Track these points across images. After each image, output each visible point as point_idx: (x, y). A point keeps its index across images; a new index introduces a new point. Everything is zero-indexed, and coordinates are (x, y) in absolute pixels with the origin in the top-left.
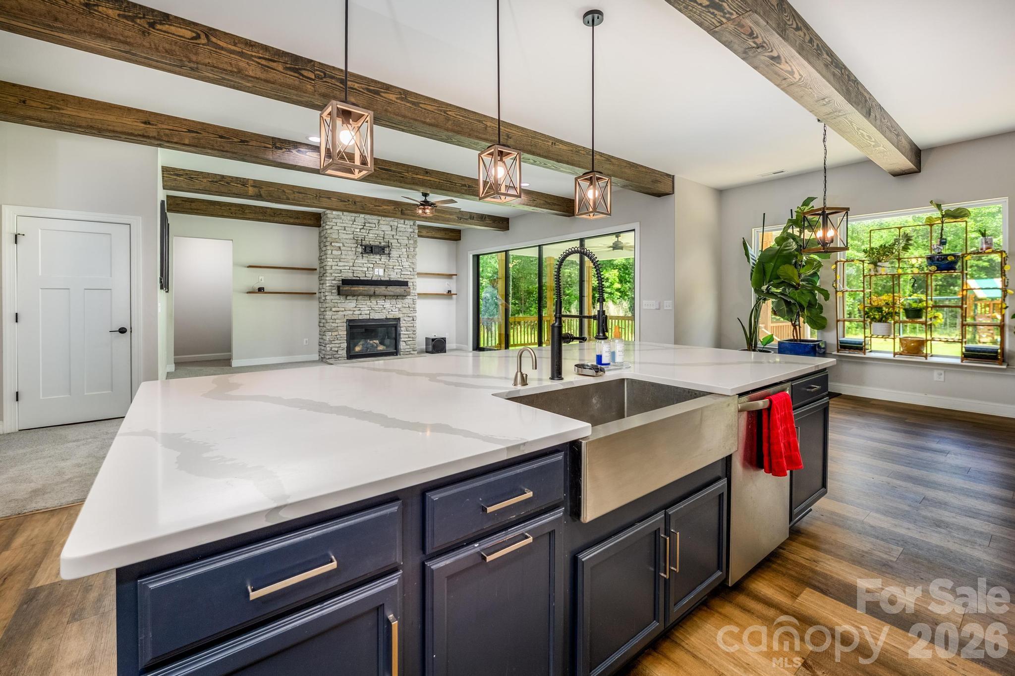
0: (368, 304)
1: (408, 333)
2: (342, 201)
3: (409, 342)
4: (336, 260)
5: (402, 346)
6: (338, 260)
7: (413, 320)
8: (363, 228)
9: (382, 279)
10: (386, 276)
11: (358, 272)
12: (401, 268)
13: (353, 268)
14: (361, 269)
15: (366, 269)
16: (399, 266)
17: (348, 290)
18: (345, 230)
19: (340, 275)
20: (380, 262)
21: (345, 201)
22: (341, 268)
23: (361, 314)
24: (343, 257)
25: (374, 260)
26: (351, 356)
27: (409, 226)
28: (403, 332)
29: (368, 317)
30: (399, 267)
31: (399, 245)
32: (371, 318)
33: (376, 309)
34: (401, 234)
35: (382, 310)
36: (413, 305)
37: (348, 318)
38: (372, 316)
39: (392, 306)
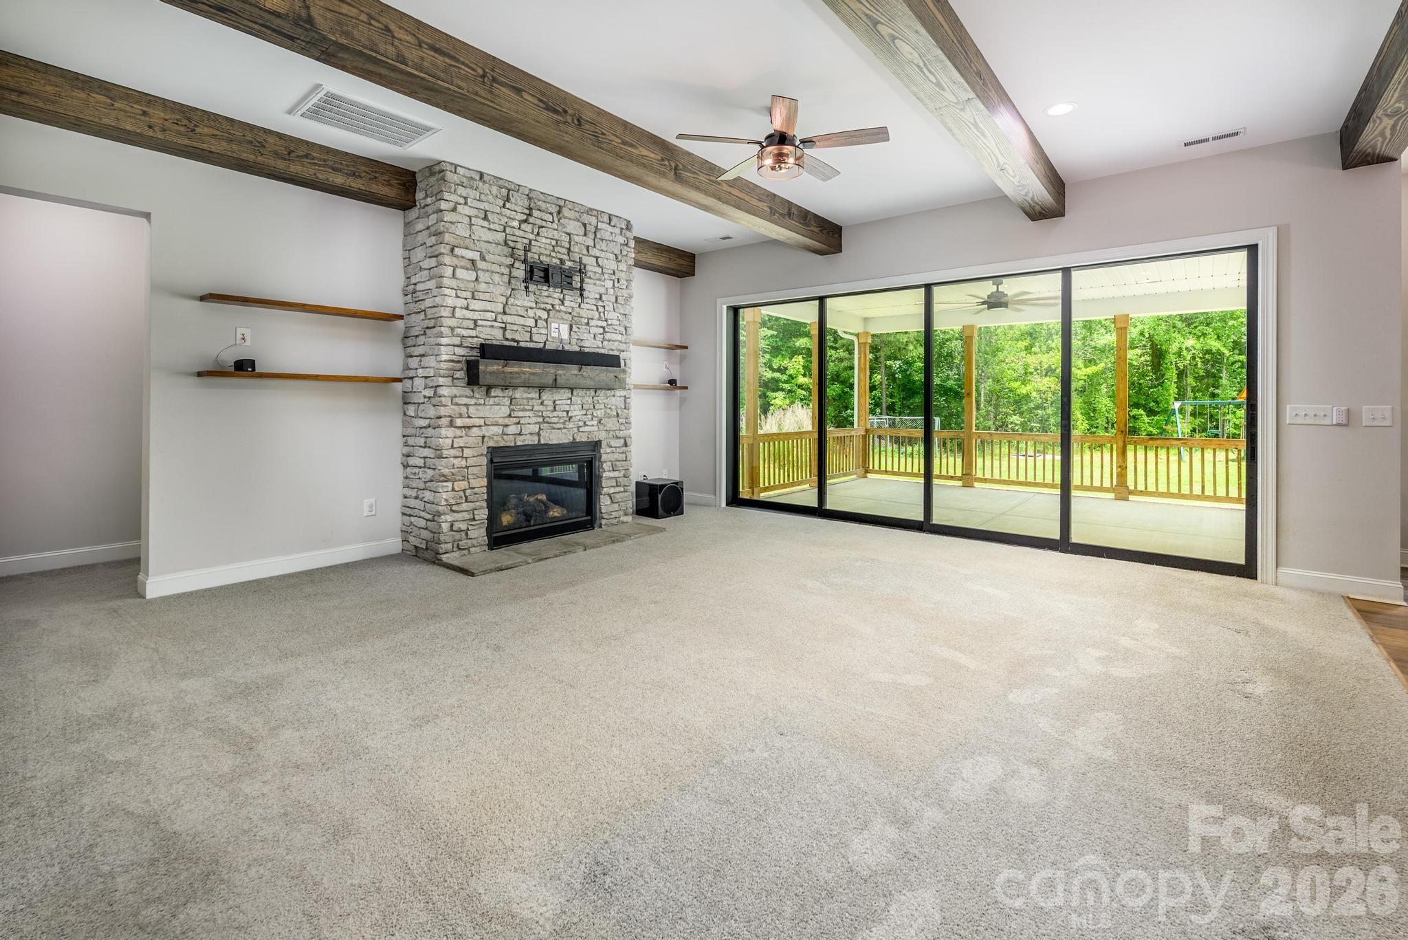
0: (536, 408)
1: (614, 475)
2: (548, 108)
3: (617, 496)
4: (464, 294)
5: (604, 504)
6: (469, 295)
7: (626, 445)
8: (526, 221)
9: (567, 348)
10: (574, 341)
11: (515, 328)
12: (604, 324)
13: (505, 318)
14: (521, 321)
15: (531, 322)
16: (600, 320)
17: (499, 372)
19: (473, 333)
20: (562, 308)
21: (556, 112)
22: (476, 316)
23: (520, 434)
24: (482, 287)
25: (551, 301)
26: (497, 539)
27: (617, 231)
28: (606, 474)
29: (533, 440)
30: (600, 324)
31: (599, 270)
32: (542, 442)
33: (555, 420)
34: (603, 246)
35: (564, 423)
36: (625, 411)
37: (491, 444)
38: (544, 437)
39: (584, 412)
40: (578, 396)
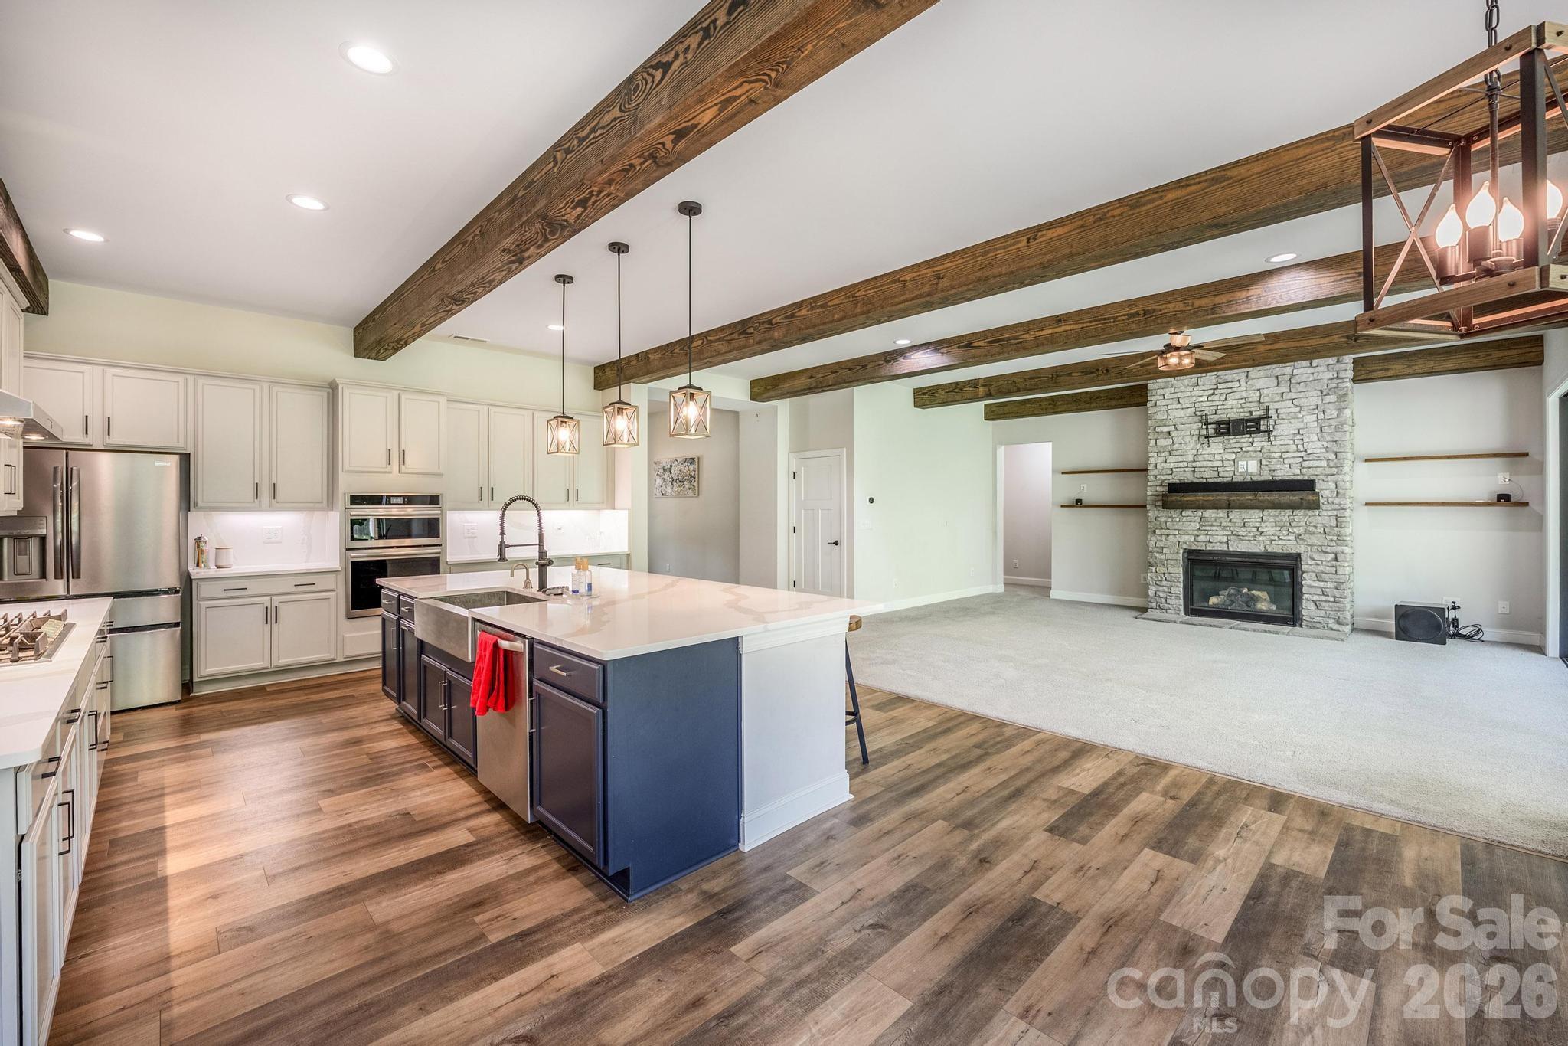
0: (1224, 524)
1: (1322, 584)
3: (1323, 604)
4: (1163, 454)
5: (1307, 609)
6: (1167, 454)
7: (1336, 559)
8: (1212, 394)
9: (1254, 479)
10: (1265, 473)
11: (1203, 469)
12: (1302, 454)
13: (1194, 464)
14: (1210, 464)
15: (1219, 464)
16: (1298, 451)
17: (1177, 501)
18: (1179, 403)
19: (1170, 477)
20: (1249, 449)
22: (1172, 466)
23: (1209, 542)
24: (1176, 446)
25: (1238, 445)
26: (1194, 609)
27: (1323, 369)
28: (1308, 581)
29: (1224, 547)
30: (1296, 454)
31: (1298, 409)
32: (1231, 549)
33: (1240, 533)
34: (1301, 388)
35: (1255, 536)
36: (1336, 529)
37: (1185, 547)
38: (1232, 546)
39: (1278, 529)
40: (1269, 515)
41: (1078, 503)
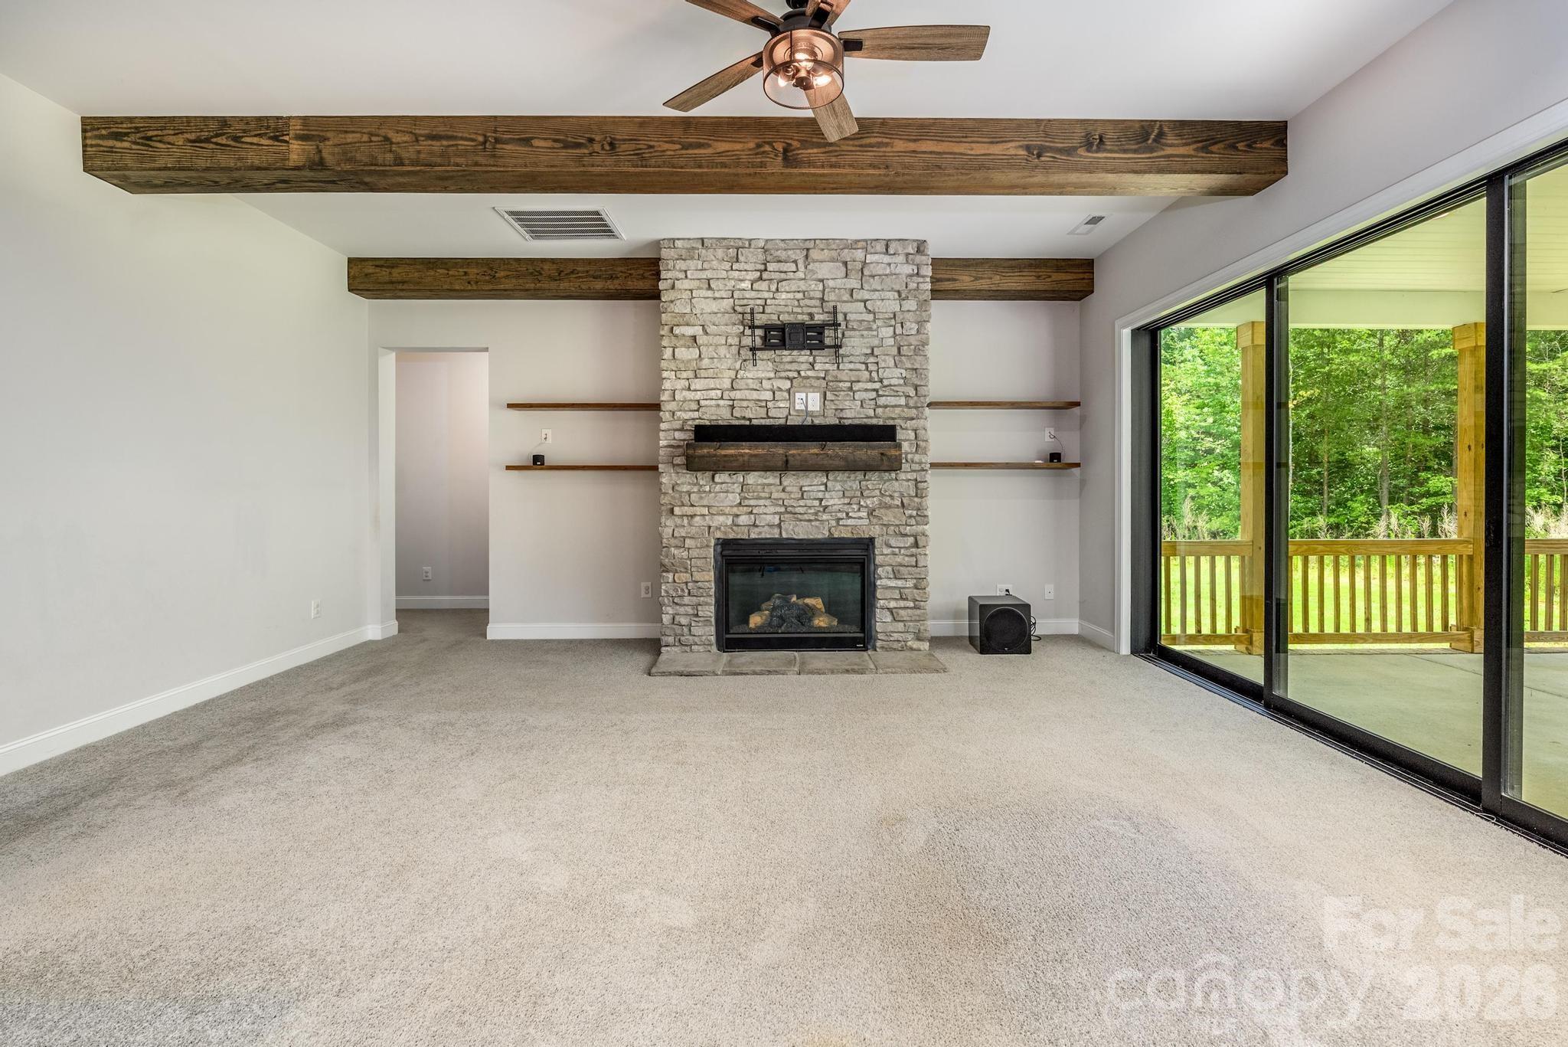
0: (775, 495)
1: (900, 583)
2: (567, 146)
3: (902, 612)
4: (685, 375)
5: (882, 621)
6: (691, 374)
7: (916, 545)
8: (761, 278)
9: (817, 422)
10: (830, 413)
11: (745, 404)
12: (877, 386)
13: (733, 394)
14: (755, 395)
15: (768, 395)
16: (871, 380)
17: (710, 456)
18: (709, 288)
19: (696, 415)
20: (810, 373)
21: (578, 145)
22: (698, 395)
23: (755, 525)
24: (706, 362)
25: (794, 367)
26: (731, 639)
27: (901, 259)
28: (883, 579)
29: (775, 534)
30: (870, 386)
31: (871, 317)
32: (784, 535)
33: (798, 510)
34: (875, 283)
35: (816, 514)
36: (916, 499)
37: (719, 535)
38: (786, 530)
39: (847, 501)
40: (835, 480)
41: (538, 461)
